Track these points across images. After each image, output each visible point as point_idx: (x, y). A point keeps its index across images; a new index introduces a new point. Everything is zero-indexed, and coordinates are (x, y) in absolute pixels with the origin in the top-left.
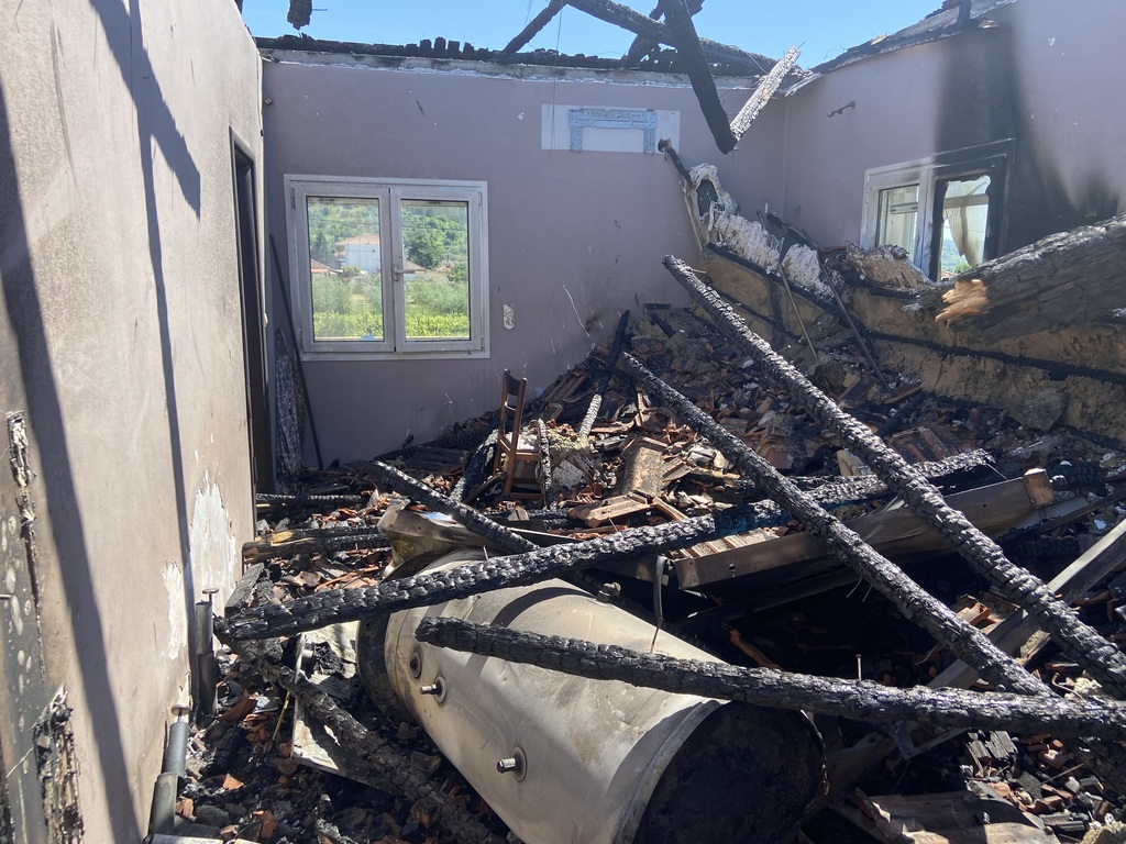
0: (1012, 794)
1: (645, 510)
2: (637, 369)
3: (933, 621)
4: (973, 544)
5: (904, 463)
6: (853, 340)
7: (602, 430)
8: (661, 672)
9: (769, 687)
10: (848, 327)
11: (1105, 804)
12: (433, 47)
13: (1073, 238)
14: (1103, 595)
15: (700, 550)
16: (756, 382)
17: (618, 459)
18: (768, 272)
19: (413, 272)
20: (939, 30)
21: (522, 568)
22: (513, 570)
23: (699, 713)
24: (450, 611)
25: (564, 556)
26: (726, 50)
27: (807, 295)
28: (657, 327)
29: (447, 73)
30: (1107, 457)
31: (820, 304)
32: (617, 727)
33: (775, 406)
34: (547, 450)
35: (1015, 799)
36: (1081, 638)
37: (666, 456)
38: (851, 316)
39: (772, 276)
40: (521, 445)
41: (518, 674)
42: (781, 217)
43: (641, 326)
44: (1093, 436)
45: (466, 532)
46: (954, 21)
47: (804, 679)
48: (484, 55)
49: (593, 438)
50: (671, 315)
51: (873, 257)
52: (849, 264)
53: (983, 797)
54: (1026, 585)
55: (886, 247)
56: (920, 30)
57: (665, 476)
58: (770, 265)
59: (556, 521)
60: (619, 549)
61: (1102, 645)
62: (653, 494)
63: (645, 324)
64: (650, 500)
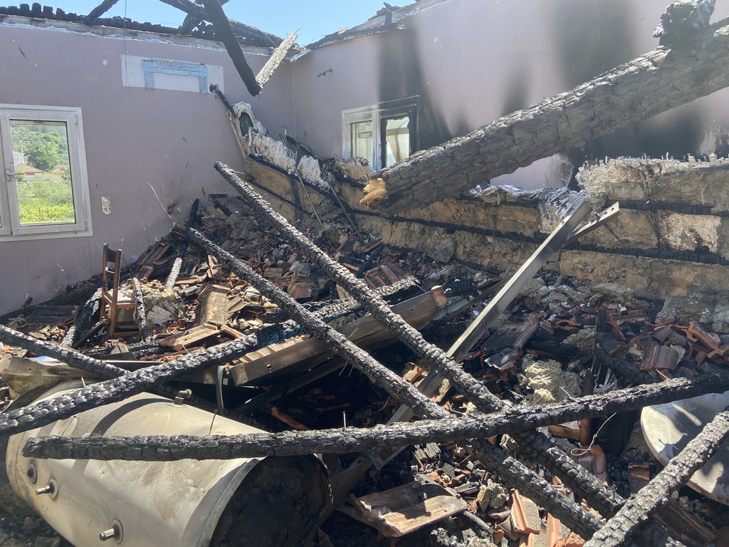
0: (439, 477)
1: (217, 334)
2: (200, 239)
3: (387, 382)
4: (407, 334)
5: (368, 289)
6: (343, 215)
7: (184, 282)
8: (217, 447)
9: (289, 443)
10: (339, 206)
11: (487, 474)
12: (31, 9)
13: (427, 154)
14: (478, 353)
15: (252, 356)
16: (287, 243)
17: (196, 301)
18: (289, 173)
19: (33, 174)
20: (376, 29)
21: (114, 389)
22: (107, 392)
23: (245, 470)
24: (57, 430)
25: (147, 376)
26: (249, 29)
27: (314, 187)
28: (219, 210)
29: (43, 29)
30: (477, 275)
31: (322, 192)
32: (188, 491)
33: (299, 258)
34: (141, 299)
35: (441, 480)
36: (464, 381)
37: (230, 296)
38: (341, 200)
39: (292, 176)
40: (121, 297)
41: (113, 467)
42: (295, 138)
43: (208, 209)
44: (470, 264)
45: (69, 368)
46: (383, 24)
47: (311, 434)
48: (72, 18)
49: (177, 288)
50: (228, 201)
51: (350, 164)
52: (337, 168)
53: (423, 483)
54: (435, 354)
55: (357, 158)
56: (365, 27)
57: (230, 309)
58: (290, 168)
59: (150, 350)
60: (189, 365)
61: (475, 383)
62: (221, 323)
63: (211, 208)
64: (219, 328)
